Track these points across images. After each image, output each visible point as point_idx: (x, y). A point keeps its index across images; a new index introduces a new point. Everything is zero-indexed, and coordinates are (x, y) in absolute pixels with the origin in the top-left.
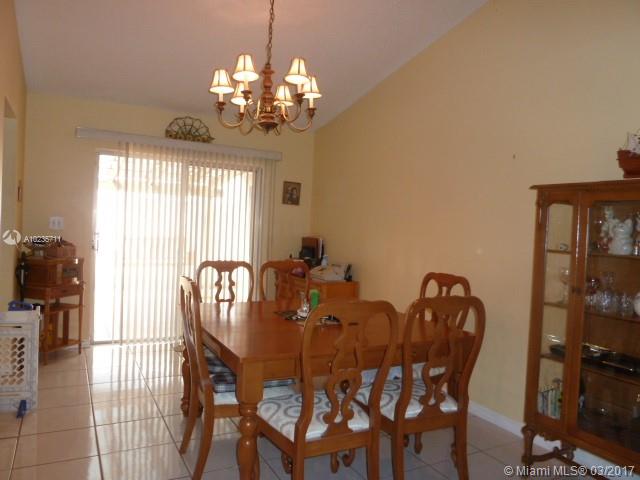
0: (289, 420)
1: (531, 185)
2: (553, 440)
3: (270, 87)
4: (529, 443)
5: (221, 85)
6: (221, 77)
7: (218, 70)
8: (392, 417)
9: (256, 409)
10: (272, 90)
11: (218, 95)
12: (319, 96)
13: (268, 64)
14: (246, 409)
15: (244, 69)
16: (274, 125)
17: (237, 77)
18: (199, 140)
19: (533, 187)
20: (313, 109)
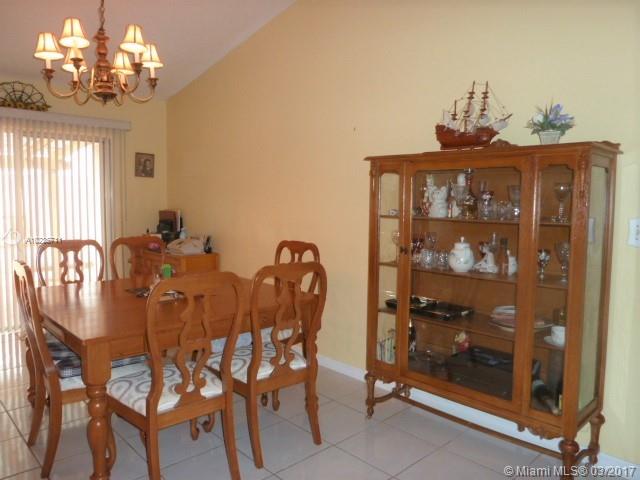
0: (140, 395)
1: (365, 156)
2: (389, 382)
3: (105, 55)
4: (371, 388)
5: (47, 50)
6: (47, 41)
7: (44, 33)
8: (244, 380)
9: (105, 389)
10: (108, 58)
11: (44, 61)
12: (161, 65)
13: (101, 29)
14: (94, 391)
15: (72, 35)
16: (113, 96)
17: (65, 42)
18: (32, 108)
19: (367, 159)
20: (155, 80)
